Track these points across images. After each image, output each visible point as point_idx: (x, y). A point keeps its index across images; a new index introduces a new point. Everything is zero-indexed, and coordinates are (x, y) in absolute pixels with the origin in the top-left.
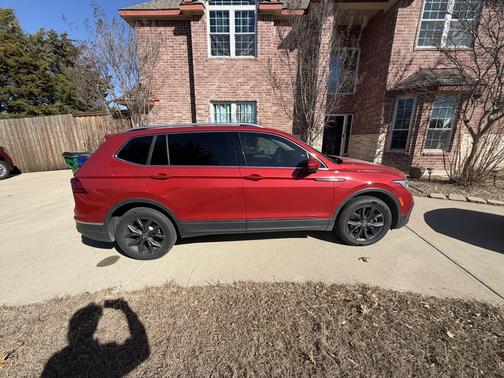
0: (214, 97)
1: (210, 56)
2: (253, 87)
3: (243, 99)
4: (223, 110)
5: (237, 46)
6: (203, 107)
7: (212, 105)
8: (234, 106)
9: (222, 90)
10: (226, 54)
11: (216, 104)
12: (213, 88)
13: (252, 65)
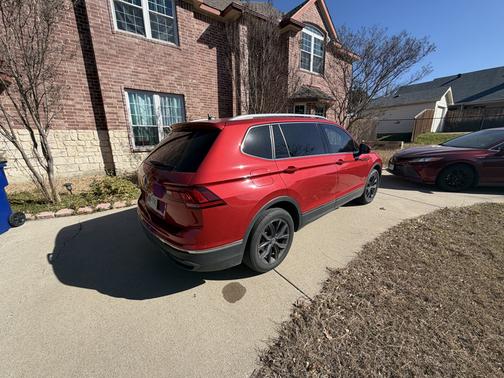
0: (129, 84)
1: (116, 29)
2: (179, 79)
3: (169, 91)
4: (141, 102)
5: (153, 26)
6: (114, 94)
7: (126, 93)
8: (157, 98)
9: (141, 76)
10: (139, 32)
11: (132, 91)
12: (127, 71)
13: (175, 53)
